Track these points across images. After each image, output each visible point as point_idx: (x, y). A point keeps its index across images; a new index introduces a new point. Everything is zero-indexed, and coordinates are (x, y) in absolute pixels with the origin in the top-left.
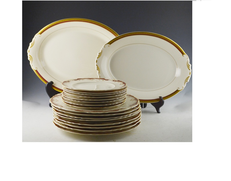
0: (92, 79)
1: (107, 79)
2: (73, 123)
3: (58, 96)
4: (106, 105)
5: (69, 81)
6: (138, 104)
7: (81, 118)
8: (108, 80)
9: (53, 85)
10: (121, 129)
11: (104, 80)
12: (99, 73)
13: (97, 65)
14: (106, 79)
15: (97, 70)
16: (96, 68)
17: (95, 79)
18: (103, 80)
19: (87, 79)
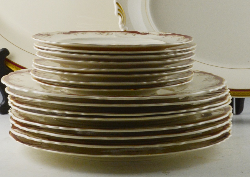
0: (106, 34)
1: (145, 32)
2: (61, 128)
3: (22, 72)
4: (145, 83)
5: (48, 35)
6: (224, 86)
7: (83, 114)
8: (146, 34)
9: (8, 57)
10: (183, 143)
11: (137, 35)
12: (123, 22)
13: (117, 3)
14: (141, 32)
15: (119, 14)
16: (116, 12)
17: (114, 33)
18: (133, 34)
19: (94, 33)
